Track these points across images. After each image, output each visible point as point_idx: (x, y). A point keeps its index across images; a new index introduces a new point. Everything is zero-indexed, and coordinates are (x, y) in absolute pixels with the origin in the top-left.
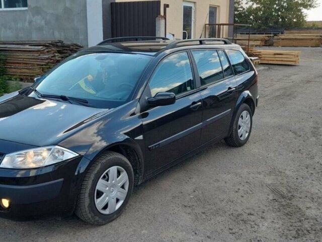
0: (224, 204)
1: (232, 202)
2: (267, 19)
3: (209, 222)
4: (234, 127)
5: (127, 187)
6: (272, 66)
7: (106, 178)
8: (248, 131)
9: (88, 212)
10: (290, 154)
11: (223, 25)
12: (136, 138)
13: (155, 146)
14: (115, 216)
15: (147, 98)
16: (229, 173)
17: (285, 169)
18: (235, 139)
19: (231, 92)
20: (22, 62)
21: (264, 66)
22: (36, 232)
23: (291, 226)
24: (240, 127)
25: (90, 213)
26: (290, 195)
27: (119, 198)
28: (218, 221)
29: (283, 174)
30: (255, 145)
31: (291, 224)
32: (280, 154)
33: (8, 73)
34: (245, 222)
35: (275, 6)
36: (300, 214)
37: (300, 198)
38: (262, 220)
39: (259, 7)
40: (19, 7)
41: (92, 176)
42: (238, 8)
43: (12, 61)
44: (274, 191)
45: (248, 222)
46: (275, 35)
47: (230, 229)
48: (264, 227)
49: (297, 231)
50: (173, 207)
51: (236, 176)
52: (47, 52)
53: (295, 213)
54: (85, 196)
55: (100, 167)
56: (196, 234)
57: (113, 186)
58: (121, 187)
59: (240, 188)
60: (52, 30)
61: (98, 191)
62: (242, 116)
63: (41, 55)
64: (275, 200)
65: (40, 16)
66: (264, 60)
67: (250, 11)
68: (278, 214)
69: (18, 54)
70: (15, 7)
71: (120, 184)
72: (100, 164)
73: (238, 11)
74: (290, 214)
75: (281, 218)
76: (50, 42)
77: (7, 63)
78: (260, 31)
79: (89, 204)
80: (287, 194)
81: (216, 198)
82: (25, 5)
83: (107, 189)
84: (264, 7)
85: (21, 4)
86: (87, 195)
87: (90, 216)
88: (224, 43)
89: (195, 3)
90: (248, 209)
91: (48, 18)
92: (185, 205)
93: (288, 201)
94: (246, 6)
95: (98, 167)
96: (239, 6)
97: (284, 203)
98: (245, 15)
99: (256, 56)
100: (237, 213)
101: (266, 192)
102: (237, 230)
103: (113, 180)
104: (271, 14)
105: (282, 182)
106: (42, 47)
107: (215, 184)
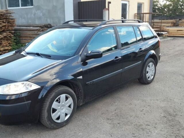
0: (132, 118)
1: (138, 117)
2: (175, 10)
3: (121, 129)
4: (144, 72)
5: (72, 107)
6: (176, 38)
7: (58, 101)
8: (153, 74)
9: (47, 121)
10: (179, 89)
11: (146, 13)
12: (78, 78)
13: (90, 83)
14: (65, 124)
15: (85, 54)
16: (138, 100)
17: (174, 98)
18: (144, 80)
19: (141, 51)
20: (28, 36)
21: (171, 38)
22: (18, 132)
23: (172, 133)
24: (147, 72)
25: (48, 122)
26: (175, 114)
27: (67, 113)
28: (127, 128)
29: (172, 101)
30: (157, 83)
31: (173, 132)
32: (172, 89)
33: (21, 43)
34: (143, 129)
35: (180, 3)
36: (179, 126)
37: (181, 116)
38: (155, 129)
39: (170, 4)
40: (29, 6)
41: (49, 100)
42: (158, 4)
43: (23, 36)
44: (165, 111)
45: (145, 130)
46: (180, 20)
47: (133, 134)
48: (155, 133)
49: (175, 136)
50: (100, 119)
51: (143, 101)
52: (42, 30)
53: (176, 125)
54: (44, 111)
55: (54, 94)
56: (111, 136)
57: (63, 106)
58: (68, 107)
59: (144, 109)
60: (46, 19)
61: (53, 108)
62: (149, 66)
63: (39, 32)
64: (165, 116)
65: (39, 11)
66: (171, 34)
67: (165, 6)
68: (165, 125)
69: (26, 32)
70: (27, 6)
71: (68, 105)
72: (54, 93)
73: (158, 6)
74: (173, 125)
75: (166, 128)
76: (44, 25)
77: (21, 37)
78: (171, 18)
79: (47, 116)
80: (173, 113)
81: (128, 114)
82: (32, 5)
83: (59, 107)
84: (173, 3)
85: (30, 4)
86: (46, 111)
87: (48, 123)
88: (138, 22)
89: (128, 1)
90: (147, 121)
91: (44, 11)
92: (108, 118)
93: (173, 118)
94: (162, 4)
95: (53, 94)
96: (159, 4)
97: (170, 119)
98: (162, 8)
99: (166, 31)
100: (139, 124)
101: (160, 112)
102: (137, 135)
103: (63, 103)
104: (178, 7)
105: (171, 105)
106: (39, 28)
107: (129, 106)
